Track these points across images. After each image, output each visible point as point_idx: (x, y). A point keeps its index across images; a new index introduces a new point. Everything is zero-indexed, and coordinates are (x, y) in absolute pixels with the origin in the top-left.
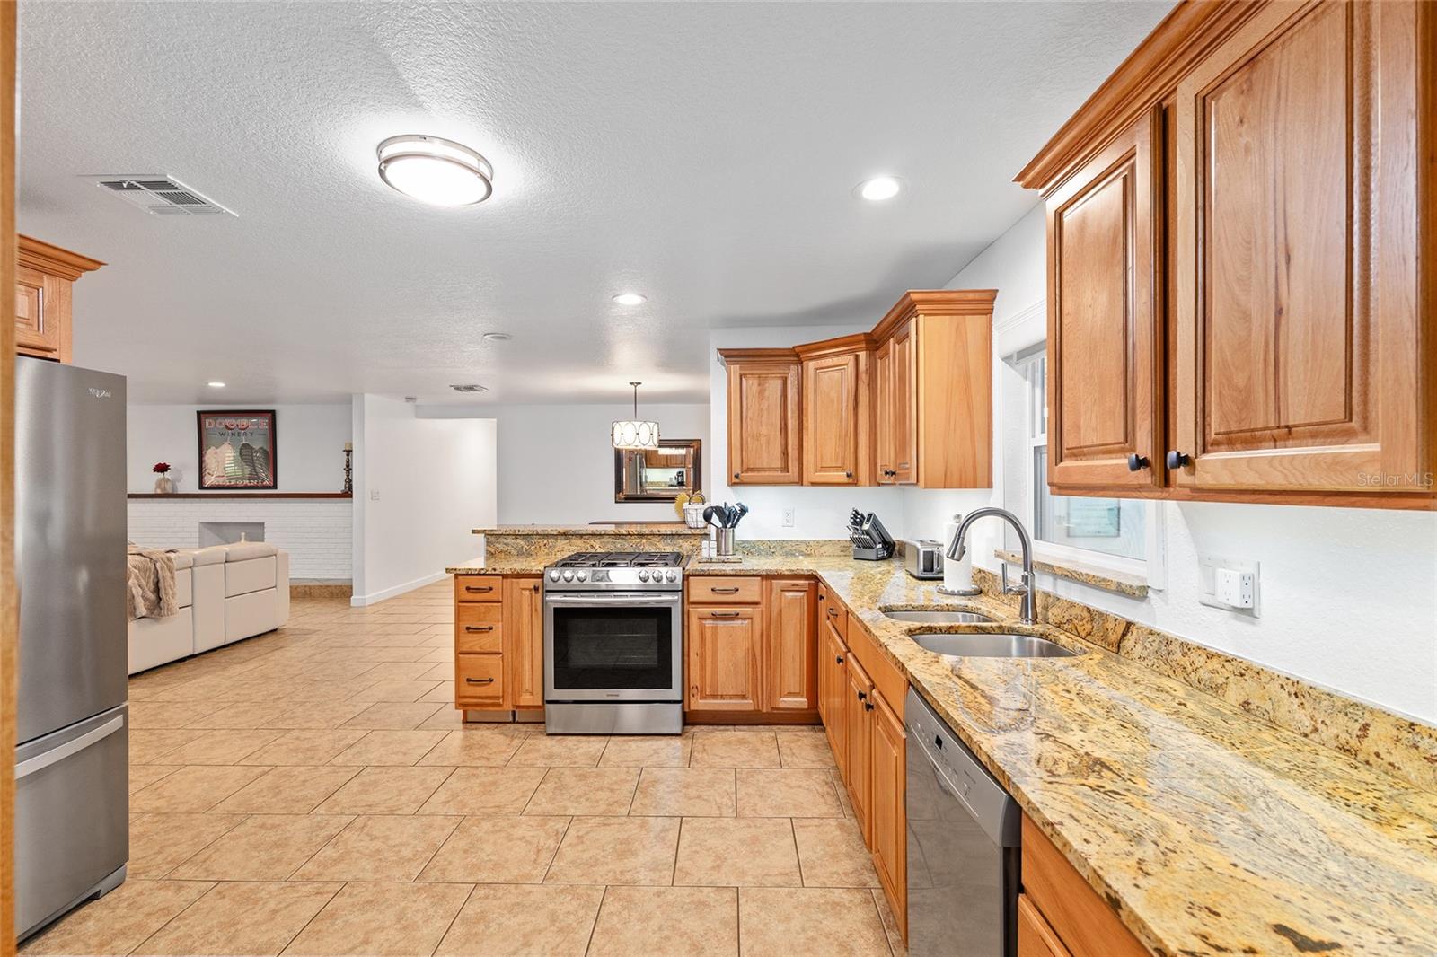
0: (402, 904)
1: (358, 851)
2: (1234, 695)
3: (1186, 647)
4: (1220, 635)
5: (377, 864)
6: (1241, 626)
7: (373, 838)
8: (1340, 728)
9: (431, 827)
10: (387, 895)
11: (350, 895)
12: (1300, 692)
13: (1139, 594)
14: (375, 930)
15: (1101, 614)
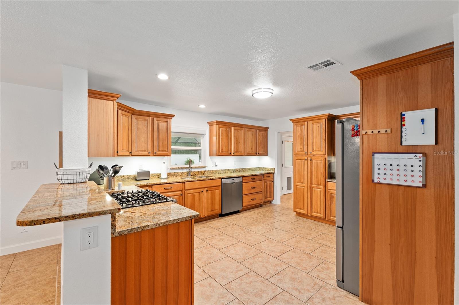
0: (267, 249)
1: (272, 265)
2: (217, 173)
3: (212, 171)
4: (214, 168)
5: (268, 259)
6: (216, 167)
7: (266, 267)
8: (225, 171)
9: (251, 264)
10: (269, 251)
11: (276, 255)
12: (222, 170)
13: (204, 167)
14: (273, 247)
15: (200, 171)
